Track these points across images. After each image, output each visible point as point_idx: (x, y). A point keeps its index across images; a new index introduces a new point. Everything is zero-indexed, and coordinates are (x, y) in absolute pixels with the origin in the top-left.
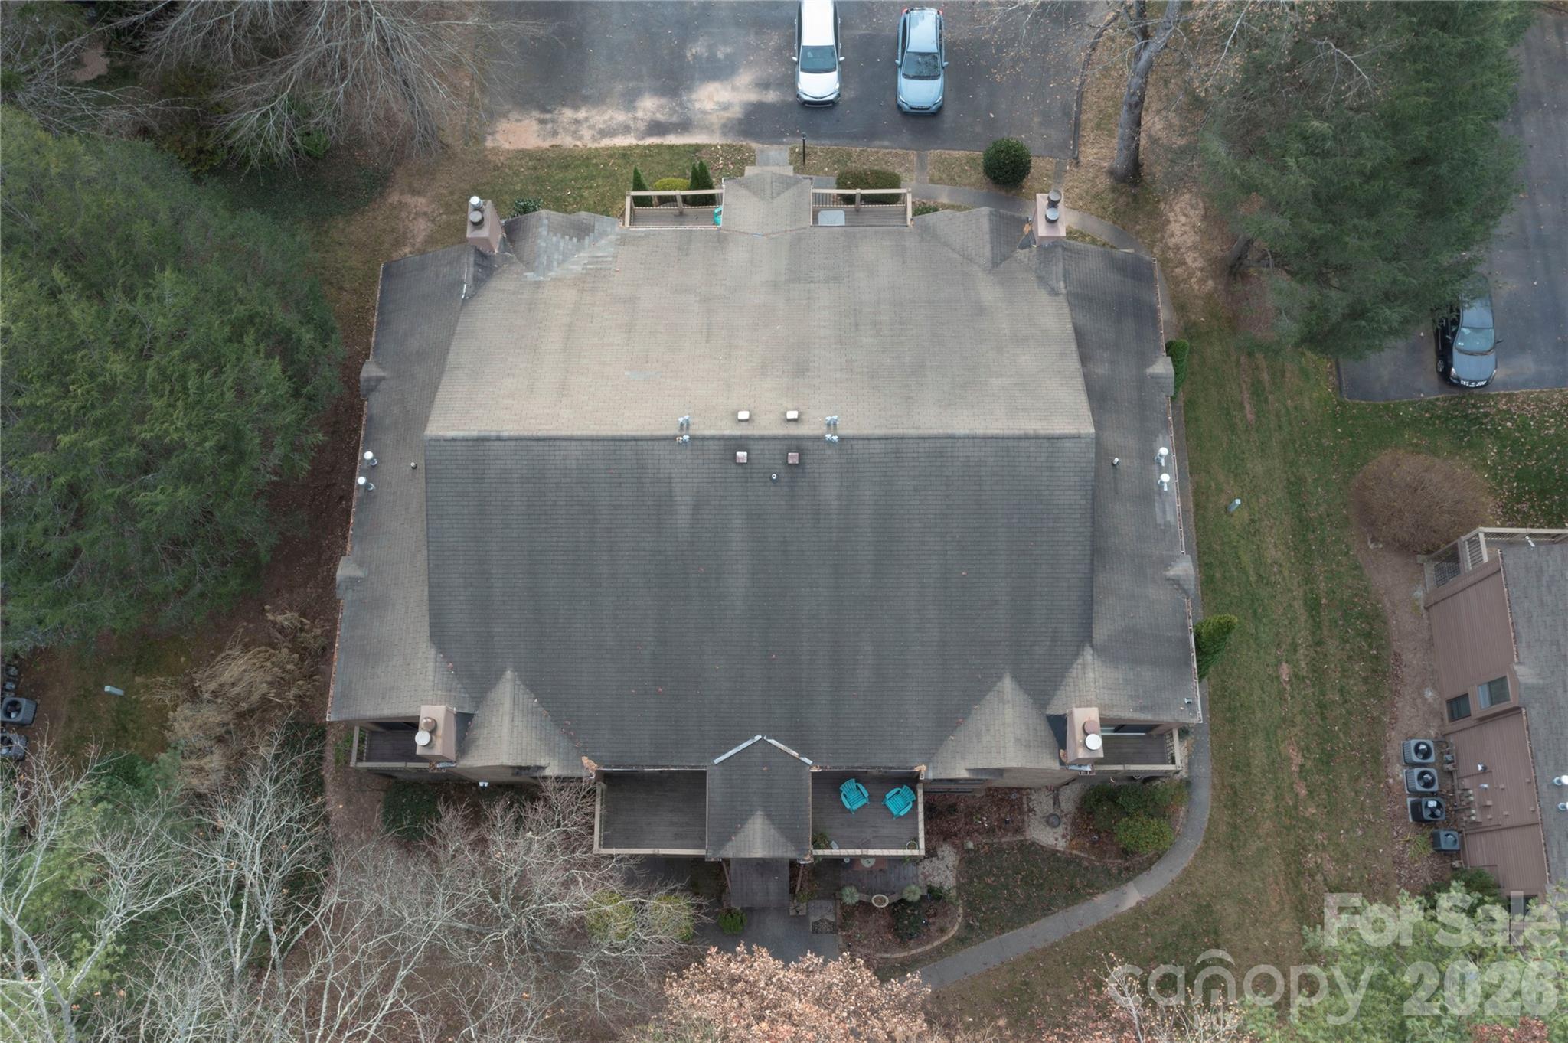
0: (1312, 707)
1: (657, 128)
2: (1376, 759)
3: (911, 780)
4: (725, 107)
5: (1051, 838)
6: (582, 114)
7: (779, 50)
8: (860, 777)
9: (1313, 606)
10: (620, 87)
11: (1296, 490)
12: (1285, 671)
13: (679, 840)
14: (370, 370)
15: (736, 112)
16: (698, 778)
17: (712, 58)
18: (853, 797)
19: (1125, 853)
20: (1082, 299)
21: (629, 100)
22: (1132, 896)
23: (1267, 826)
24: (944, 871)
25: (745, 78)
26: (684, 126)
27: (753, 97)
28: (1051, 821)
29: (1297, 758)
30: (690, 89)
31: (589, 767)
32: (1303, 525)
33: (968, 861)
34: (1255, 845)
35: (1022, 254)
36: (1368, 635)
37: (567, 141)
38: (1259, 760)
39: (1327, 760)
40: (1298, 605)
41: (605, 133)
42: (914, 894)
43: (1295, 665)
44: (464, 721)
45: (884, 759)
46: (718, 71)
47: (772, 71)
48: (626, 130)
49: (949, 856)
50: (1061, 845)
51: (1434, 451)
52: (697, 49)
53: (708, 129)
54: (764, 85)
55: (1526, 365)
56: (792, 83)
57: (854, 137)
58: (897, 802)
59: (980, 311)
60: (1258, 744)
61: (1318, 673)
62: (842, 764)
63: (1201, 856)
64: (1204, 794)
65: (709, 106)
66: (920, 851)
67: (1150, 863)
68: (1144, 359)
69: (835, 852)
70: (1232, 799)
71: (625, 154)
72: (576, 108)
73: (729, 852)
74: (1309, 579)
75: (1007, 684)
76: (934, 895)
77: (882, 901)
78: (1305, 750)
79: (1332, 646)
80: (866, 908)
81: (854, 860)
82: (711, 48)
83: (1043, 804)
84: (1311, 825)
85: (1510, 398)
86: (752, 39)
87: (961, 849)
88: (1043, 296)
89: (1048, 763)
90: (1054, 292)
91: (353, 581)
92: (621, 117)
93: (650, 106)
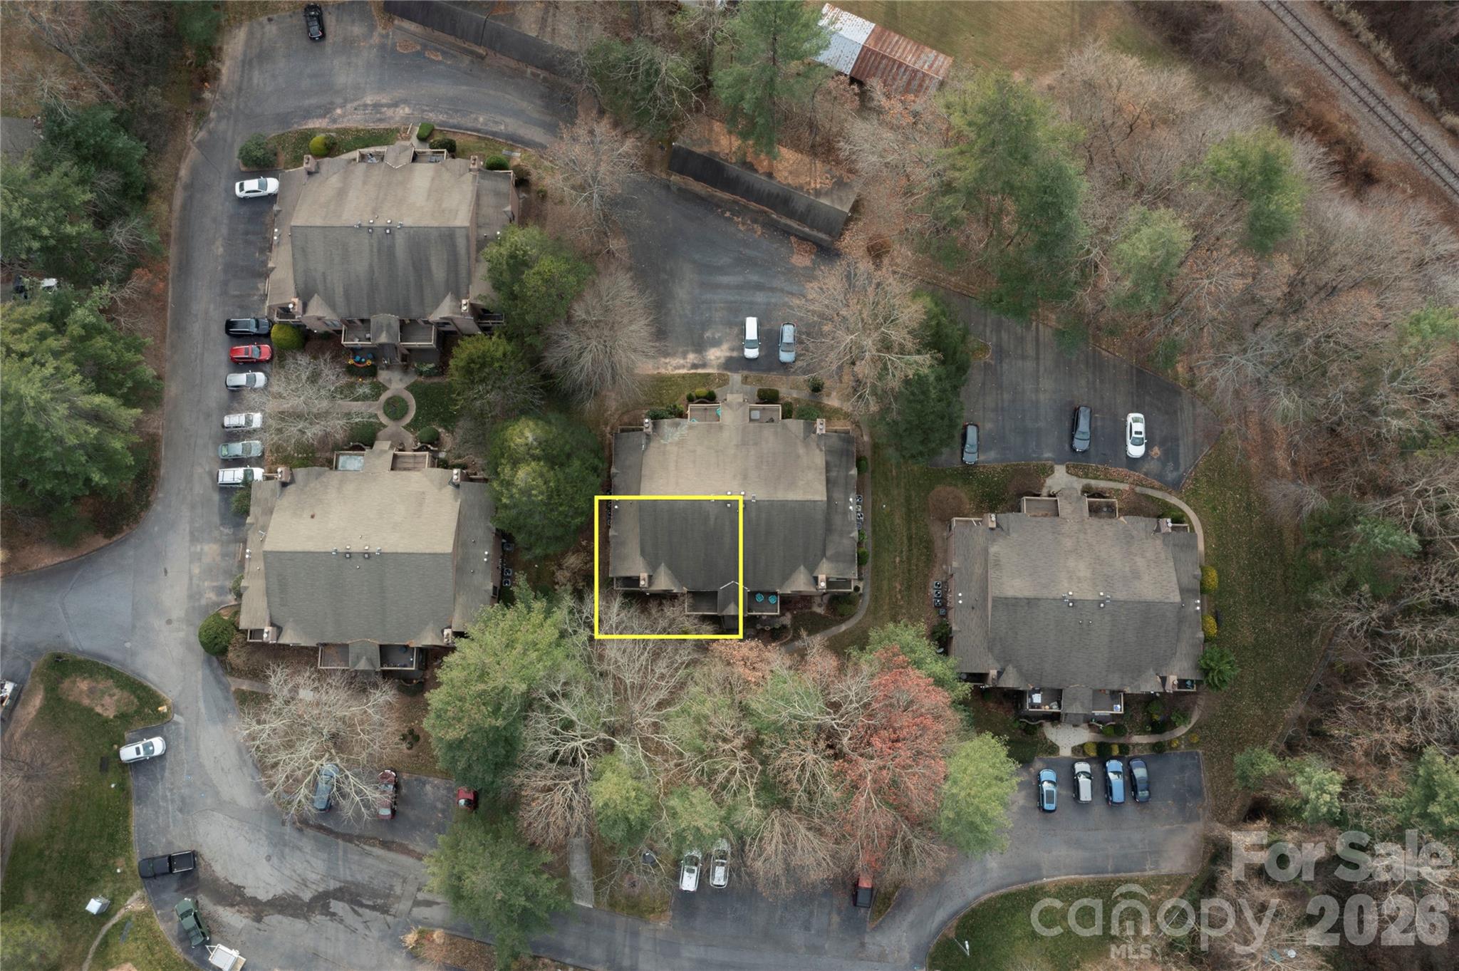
0: (906, 570)
1: (694, 366)
2: (925, 587)
3: (776, 594)
4: (718, 358)
5: (820, 610)
6: (667, 360)
7: (737, 335)
8: (761, 593)
9: (910, 538)
10: (681, 350)
11: (908, 500)
12: (898, 560)
13: (709, 610)
14: (613, 470)
15: (722, 360)
16: (715, 593)
17: (714, 338)
18: (760, 598)
19: (842, 615)
20: (829, 452)
21: (684, 356)
22: (843, 627)
23: (886, 607)
24: (787, 620)
25: (725, 346)
26: (704, 366)
27: (728, 354)
28: (820, 605)
29: (899, 587)
30: (706, 351)
31: (685, 590)
32: (909, 511)
33: (794, 618)
34: (882, 613)
35: (813, 435)
36: (926, 548)
37: (663, 371)
38: (885, 587)
39: (909, 588)
40: (905, 538)
41: (676, 368)
42: (777, 626)
43: (901, 557)
44: (650, 577)
45: (768, 588)
46: (716, 343)
47: (736, 343)
48: (683, 367)
49: (788, 616)
50: (823, 613)
51: (956, 485)
52: (708, 334)
53: (712, 367)
54: (732, 349)
55: (992, 455)
56: (743, 351)
57: (764, 371)
58: (772, 600)
59: (798, 457)
60: (885, 583)
61: (909, 559)
62: (756, 589)
63: (865, 616)
64: (867, 598)
65: (713, 357)
66: (778, 613)
67: (849, 618)
68: (848, 469)
69: (754, 613)
70: (875, 599)
71: (683, 377)
72: (665, 358)
73: (724, 613)
74: (909, 529)
75: (802, 568)
76: (784, 627)
77: (768, 628)
78: (902, 584)
79: (915, 551)
80: (763, 630)
81: (760, 616)
82: (713, 334)
83: (818, 600)
84: (901, 607)
85: (984, 467)
86: (728, 330)
87: (792, 613)
88: (817, 451)
89: (813, 589)
90: (821, 450)
91: (614, 536)
92: (682, 361)
93: (692, 357)
